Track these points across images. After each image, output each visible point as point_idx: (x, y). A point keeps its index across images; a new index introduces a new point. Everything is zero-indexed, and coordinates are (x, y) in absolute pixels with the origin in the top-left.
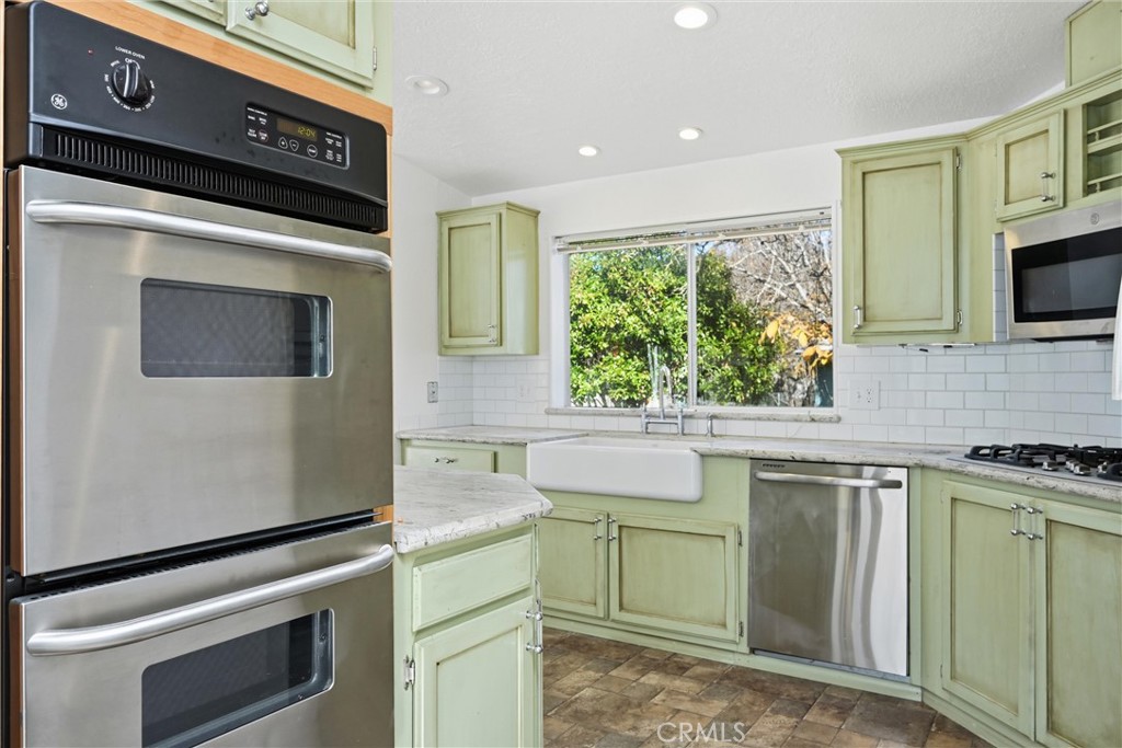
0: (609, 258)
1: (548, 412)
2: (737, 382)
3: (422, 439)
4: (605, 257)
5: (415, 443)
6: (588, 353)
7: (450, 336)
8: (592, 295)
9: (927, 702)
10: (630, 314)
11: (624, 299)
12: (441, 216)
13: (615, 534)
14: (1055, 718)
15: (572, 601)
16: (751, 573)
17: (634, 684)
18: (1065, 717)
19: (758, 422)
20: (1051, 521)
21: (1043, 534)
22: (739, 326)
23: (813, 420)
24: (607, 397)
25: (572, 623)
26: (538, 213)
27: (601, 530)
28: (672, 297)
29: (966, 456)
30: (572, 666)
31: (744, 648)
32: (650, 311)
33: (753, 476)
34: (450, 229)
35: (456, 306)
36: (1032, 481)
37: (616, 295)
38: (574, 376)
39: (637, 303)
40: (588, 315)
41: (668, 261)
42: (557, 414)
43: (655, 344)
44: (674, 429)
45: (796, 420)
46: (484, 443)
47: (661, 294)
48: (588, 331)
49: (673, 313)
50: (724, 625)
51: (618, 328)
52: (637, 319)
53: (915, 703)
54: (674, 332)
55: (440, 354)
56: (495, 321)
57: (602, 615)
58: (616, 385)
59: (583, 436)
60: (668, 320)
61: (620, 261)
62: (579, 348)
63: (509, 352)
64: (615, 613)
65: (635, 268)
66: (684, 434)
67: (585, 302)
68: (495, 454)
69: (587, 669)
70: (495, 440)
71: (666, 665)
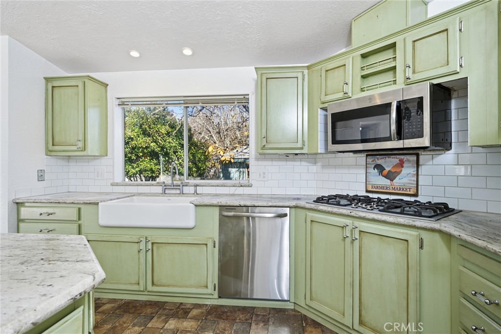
0: (143, 119)
1: (112, 185)
2: (194, 169)
3: (31, 202)
4: (141, 119)
5: (27, 204)
6: (134, 157)
7: (53, 145)
8: (135, 134)
9: (297, 309)
10: (152, 142)
11: (149, 136)
12: (47, 80)
13: (150, 247)
14: (362, 319)
15: (125, 284)
16: (220, 261)
17: (162, 331)
18: (367, 318)
19: (217, 187)
20: (361, 231)
21: (358, 237)
22: (195, 148)
23: (241, 186)
24: (141, 175)
25: (125, 295)
26: (107, 85)
27: (142, 246)
28: (169, 136)
29: (314, 201)
30: (125, 325)
31: (216, 295)
32: (160, 141)
33: (220, 214)
34: (53, 87)
35: (57, 129)
36: (352, 214)
37: (146, 135)
38: (127, 167)
39: (155, 138)
40: (133, 142)
41: (167, 122)
42: (117, 185)
43: (162, 154)
44: (178, 192)
45: (234, 186)
46: (72, 203)
47: (165, 135)
48: (133, 148)
49: (169, 142)
50: (207, 287)
51: (147, 148)
52: (155, 144)
53: (292, 310)
54: (170, 150)
55: (47, 155)
56: (81, 137)
57: (142, 290)
58: (146, 171)
59: (132, 196)
60: (167, 145)
61: (147, 120)
62: (129, 155)
63: (89, 154)
64: (150, 288)
65: (154, 124)
66: (183, 194)
67: (132, 137)
68: (79, 209)
69: (134, 325)
70: (79, 202)
71: (177, 312)
